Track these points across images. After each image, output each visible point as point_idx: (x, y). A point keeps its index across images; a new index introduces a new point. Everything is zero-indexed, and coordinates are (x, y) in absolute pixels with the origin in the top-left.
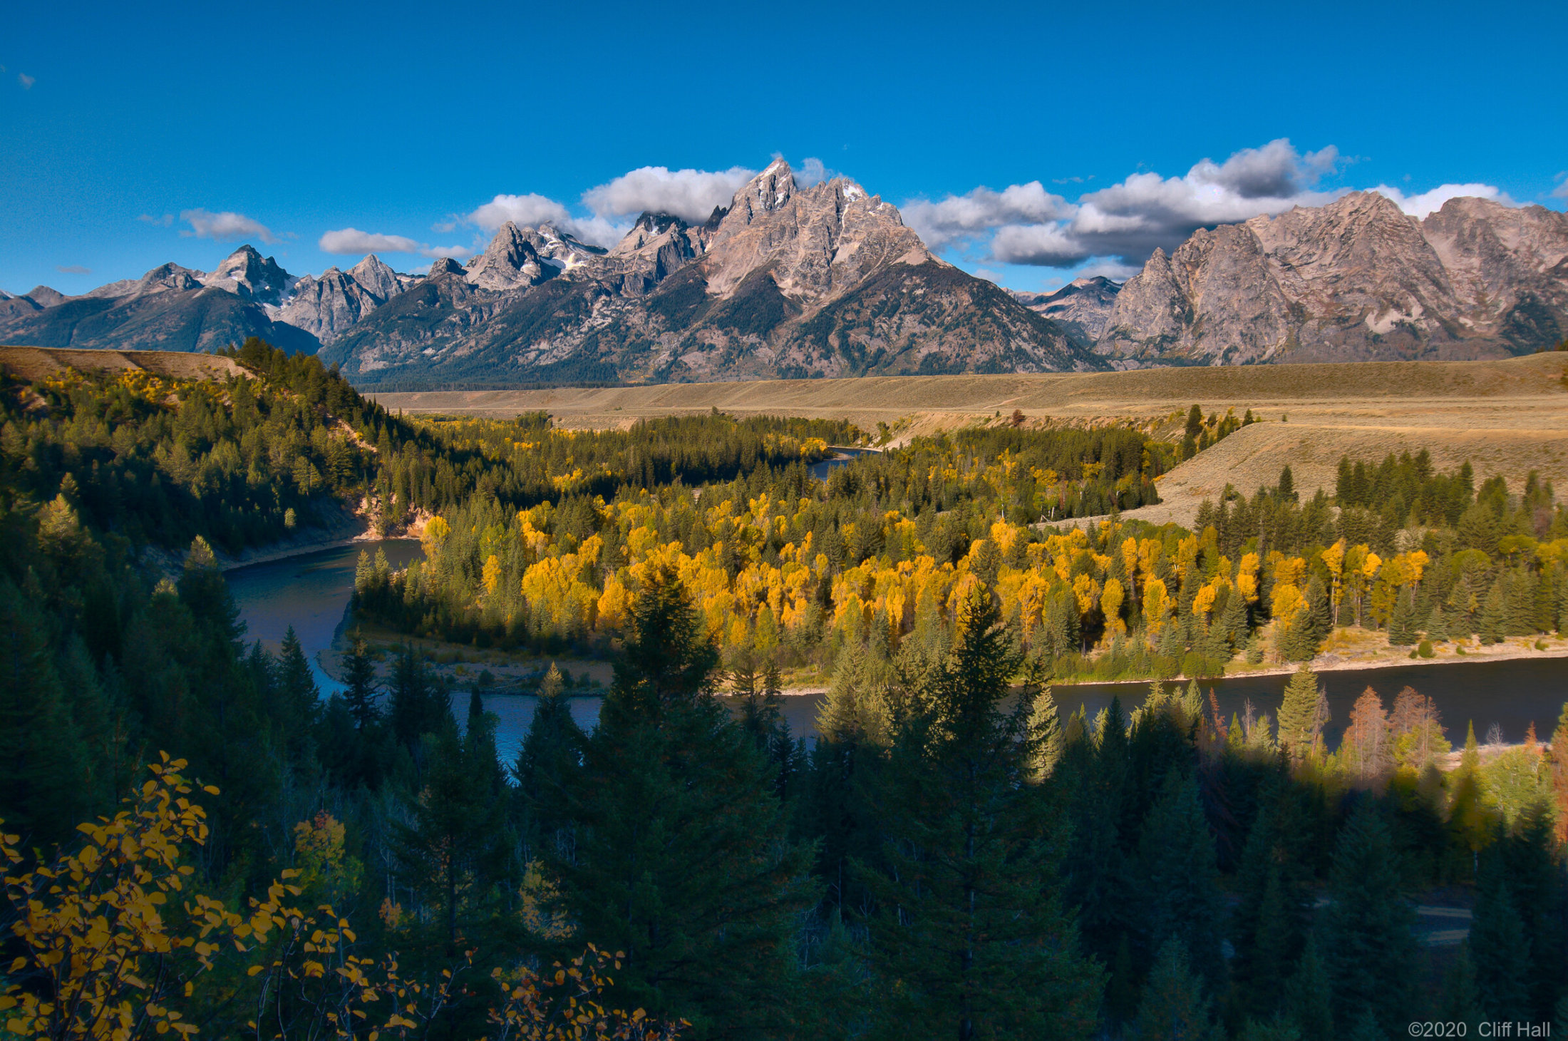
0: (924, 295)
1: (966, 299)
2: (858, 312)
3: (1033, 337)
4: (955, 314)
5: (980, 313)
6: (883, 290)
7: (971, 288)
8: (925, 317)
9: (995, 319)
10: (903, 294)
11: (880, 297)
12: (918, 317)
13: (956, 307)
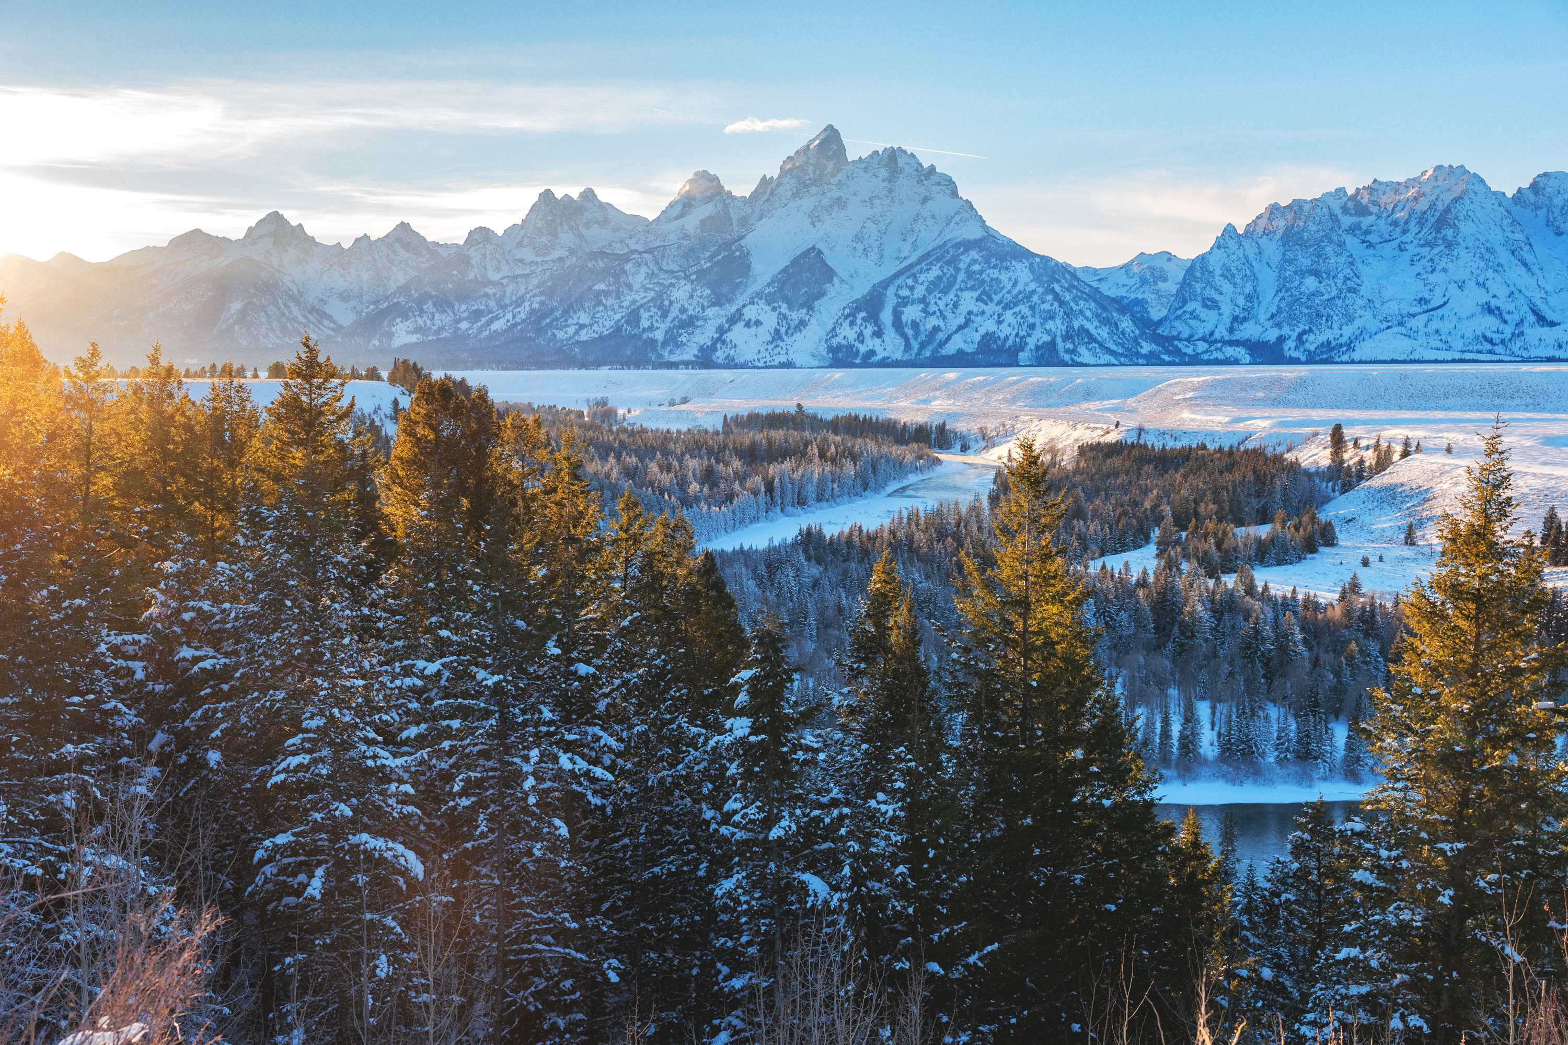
0: (981, 272)
1: (1026, 275)
2: (912, 289)
3: (1098, 316)
4: (1015, 292)
5: (1041, 290)
6: (938, 264)
7: (1031, 264)
8: (982, 293)
9: (1057, 297)
10: (959, 269)
11: (935, 272)
12: (975, 294)
13: (1015, 284)
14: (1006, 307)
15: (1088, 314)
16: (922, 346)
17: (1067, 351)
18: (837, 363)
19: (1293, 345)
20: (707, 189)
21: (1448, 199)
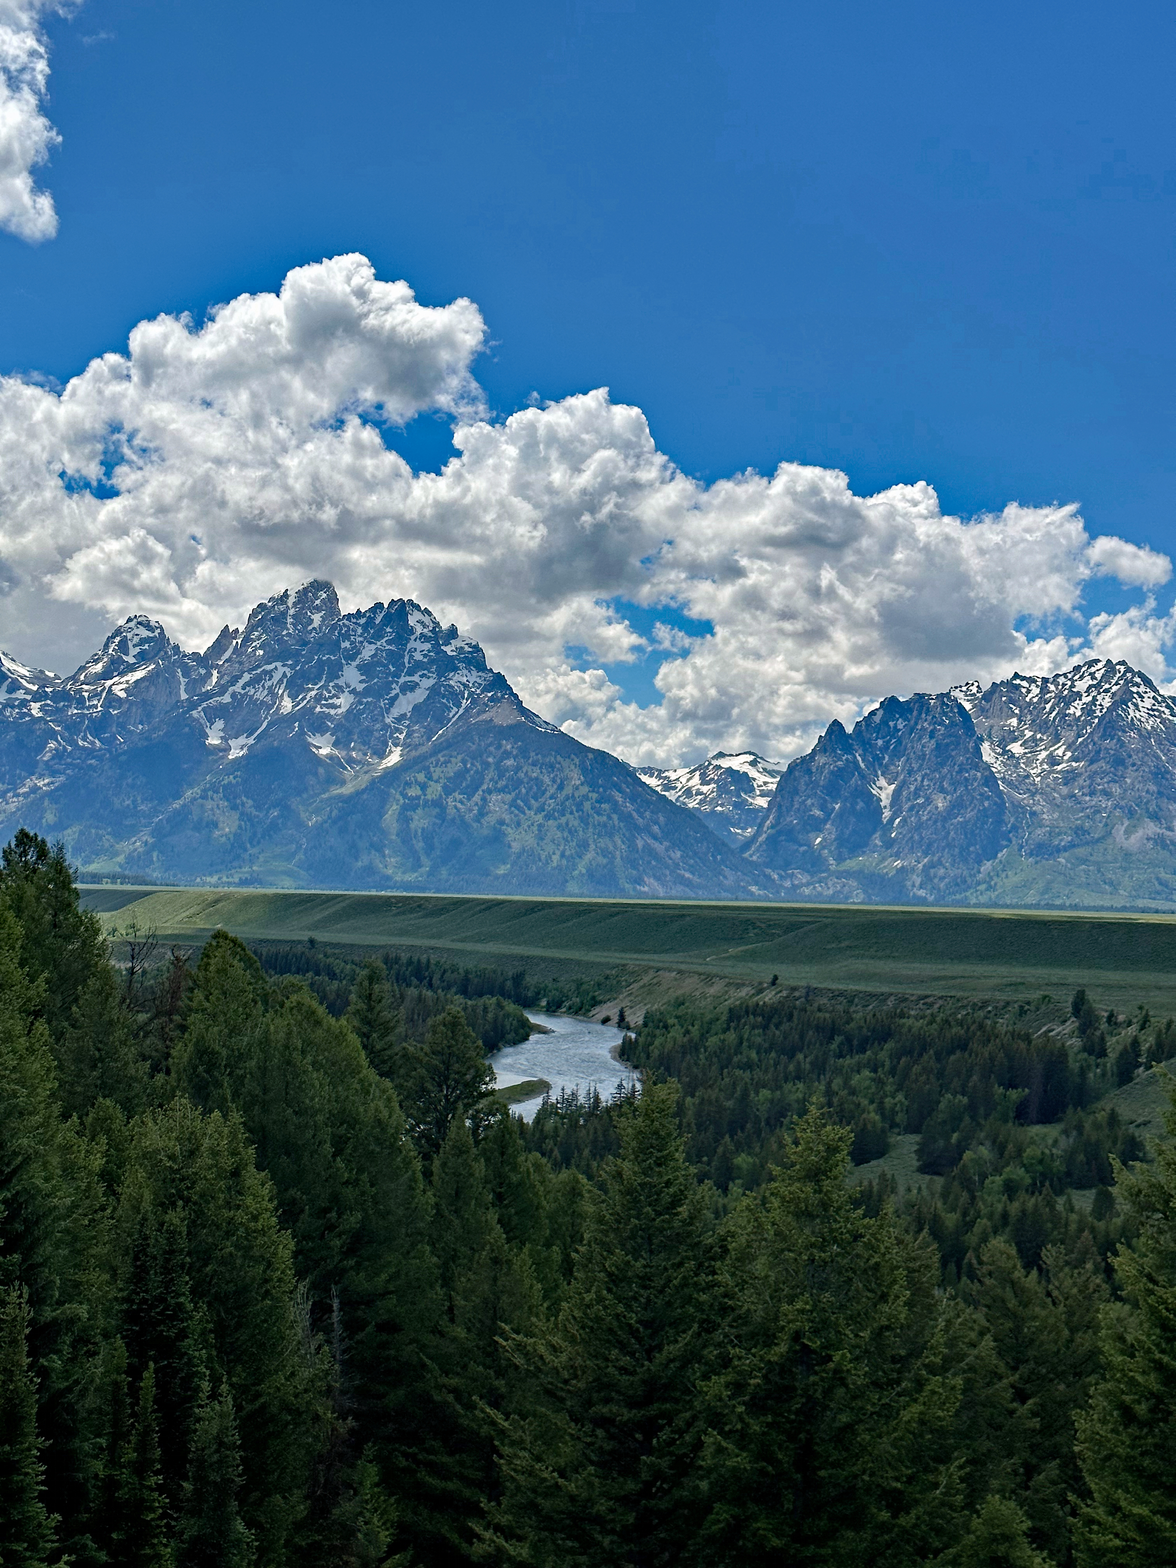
0: (518, 769)
1: (576, 778)
2: (424, 787)
4: (561, 796)
5: (595, 796)
6: (460, 757)
7: (582, 763)
8: (517, 797)
9: (615, 807)
10: (488, 765)
11: (456, 765)
12: (508, 798)
13: (561, 787)
14: (548, 817)
15: (656, 829)
20: (143, 641)
21: (1107, 702)
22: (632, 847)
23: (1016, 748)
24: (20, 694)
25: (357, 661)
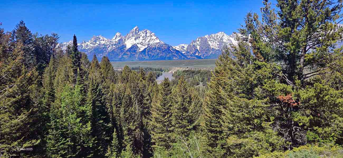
14: (163, 52)
15: (175, 52)
16: (152, 58)
17: (172, 58)
18: (140, 60)
19: (202, 56)
20: (119, 35)
21: (221, 36)
22: (172, 54)
23: (212, 42)
24: (106, 42)
25: (142, 36)
